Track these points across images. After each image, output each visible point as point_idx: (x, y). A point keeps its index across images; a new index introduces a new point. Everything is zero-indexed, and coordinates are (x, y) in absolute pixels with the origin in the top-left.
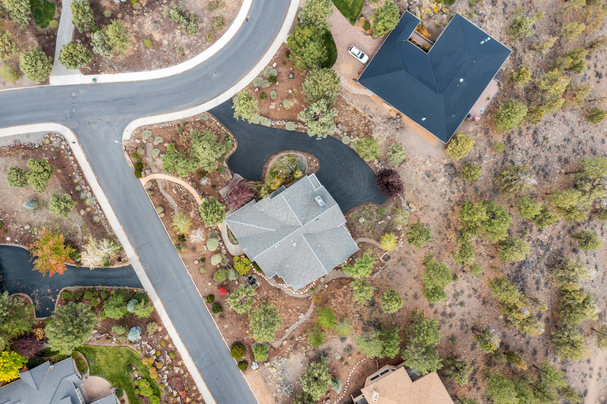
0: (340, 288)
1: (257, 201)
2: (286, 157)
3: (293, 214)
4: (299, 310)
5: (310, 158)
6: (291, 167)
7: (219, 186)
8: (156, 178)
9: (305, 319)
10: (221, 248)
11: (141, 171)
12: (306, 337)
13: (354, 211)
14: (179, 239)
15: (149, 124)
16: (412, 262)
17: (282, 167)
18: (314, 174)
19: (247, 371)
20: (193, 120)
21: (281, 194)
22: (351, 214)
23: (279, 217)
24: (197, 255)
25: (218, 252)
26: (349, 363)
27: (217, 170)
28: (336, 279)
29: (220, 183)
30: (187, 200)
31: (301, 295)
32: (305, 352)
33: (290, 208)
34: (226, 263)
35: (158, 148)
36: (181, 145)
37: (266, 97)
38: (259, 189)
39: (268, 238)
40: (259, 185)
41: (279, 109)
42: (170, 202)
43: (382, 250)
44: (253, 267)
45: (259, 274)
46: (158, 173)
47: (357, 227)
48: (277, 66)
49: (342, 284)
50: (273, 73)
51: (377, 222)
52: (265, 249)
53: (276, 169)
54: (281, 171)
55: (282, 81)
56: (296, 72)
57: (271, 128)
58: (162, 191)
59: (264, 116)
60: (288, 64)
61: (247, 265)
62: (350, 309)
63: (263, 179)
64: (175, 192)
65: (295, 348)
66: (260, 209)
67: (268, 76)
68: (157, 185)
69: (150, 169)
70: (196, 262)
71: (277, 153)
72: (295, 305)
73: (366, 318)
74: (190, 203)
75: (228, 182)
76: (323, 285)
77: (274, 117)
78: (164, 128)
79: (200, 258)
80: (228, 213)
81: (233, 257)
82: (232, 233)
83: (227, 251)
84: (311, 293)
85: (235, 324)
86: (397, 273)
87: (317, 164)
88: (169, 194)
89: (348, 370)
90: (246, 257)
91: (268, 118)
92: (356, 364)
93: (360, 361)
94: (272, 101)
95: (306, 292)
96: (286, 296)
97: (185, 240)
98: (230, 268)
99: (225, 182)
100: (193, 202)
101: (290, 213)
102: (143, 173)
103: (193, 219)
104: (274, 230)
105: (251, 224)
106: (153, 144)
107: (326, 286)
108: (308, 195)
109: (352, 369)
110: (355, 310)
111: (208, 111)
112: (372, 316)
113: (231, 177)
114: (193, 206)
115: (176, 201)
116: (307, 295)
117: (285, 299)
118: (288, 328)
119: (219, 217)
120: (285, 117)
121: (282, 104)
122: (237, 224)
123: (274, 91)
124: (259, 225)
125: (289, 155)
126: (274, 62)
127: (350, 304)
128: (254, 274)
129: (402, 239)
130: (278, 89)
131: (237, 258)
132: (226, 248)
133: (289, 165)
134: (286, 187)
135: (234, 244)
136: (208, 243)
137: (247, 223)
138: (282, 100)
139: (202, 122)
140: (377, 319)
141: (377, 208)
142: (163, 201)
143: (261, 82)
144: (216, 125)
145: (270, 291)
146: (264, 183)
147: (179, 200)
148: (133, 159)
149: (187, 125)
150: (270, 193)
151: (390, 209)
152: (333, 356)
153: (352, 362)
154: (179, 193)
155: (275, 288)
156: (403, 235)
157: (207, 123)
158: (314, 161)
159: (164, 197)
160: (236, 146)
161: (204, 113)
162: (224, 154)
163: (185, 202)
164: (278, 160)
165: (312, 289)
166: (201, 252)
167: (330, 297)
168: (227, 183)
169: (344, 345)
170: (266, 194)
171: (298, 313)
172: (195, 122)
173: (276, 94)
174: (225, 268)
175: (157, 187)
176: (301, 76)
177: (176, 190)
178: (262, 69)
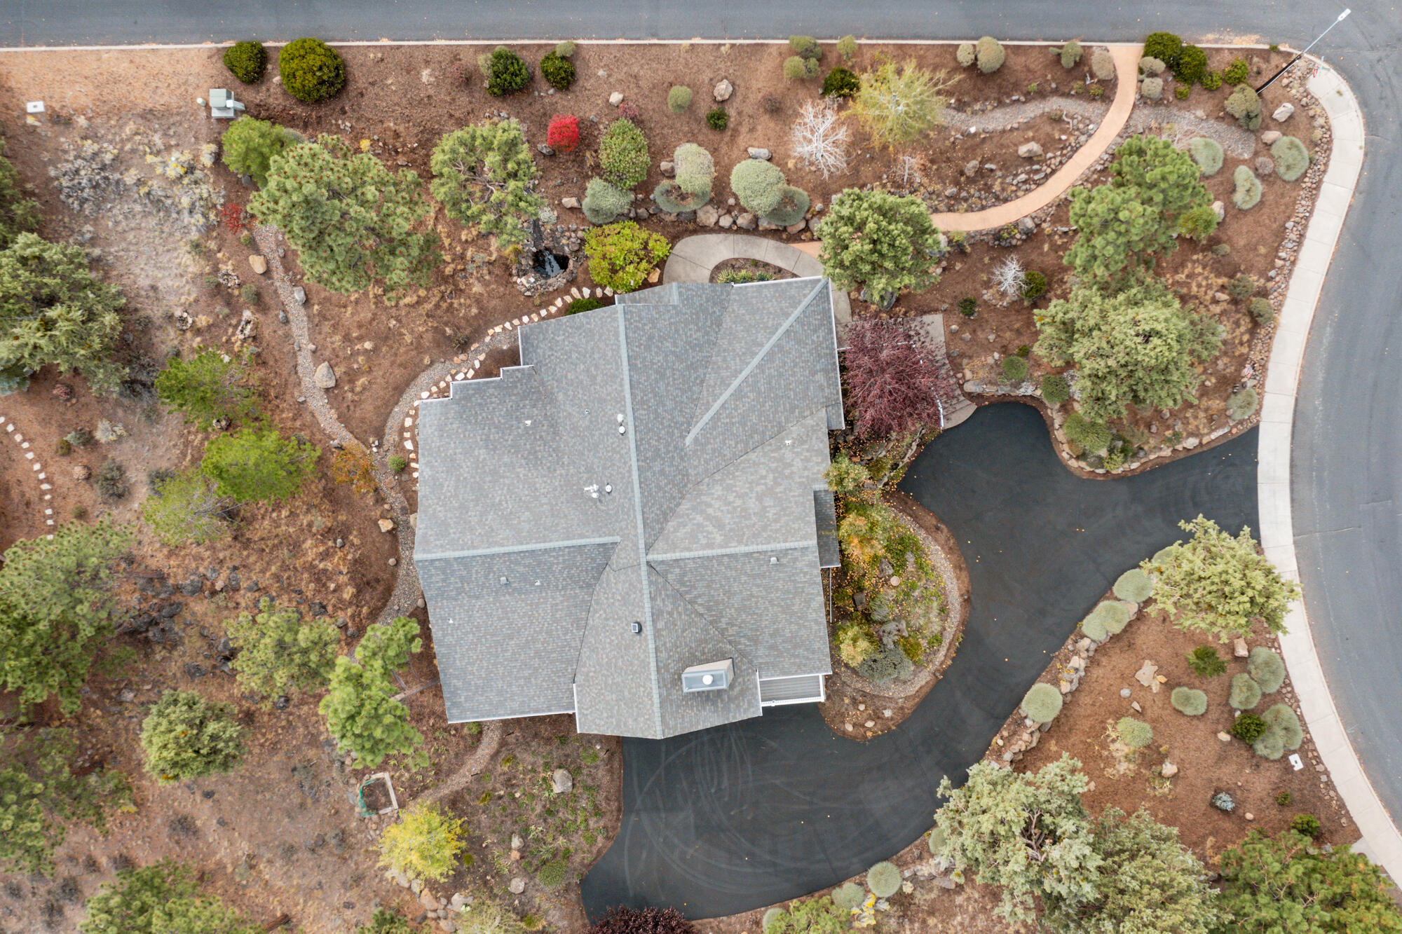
0: (353, 574)
1: (832, 434)
2: (936, 628)
3: (710, 546)
4: (352, 381)
5: (888, 713)
6: (891, 627)
7: (963, 324)
8: (1113, 108)
9: (306, 381)
10: (729, 212)
11: (1170, 67)
12: (238, 356)
13: (611, 771)
14: (843, 71)
15: (1324, 187)
16: (313, 879)
17: (907, 594)
18: (822, 699)
19: (220, 65)
20: (1254, 356)
21: (813, 542)
22: (602, 754)
23: (729, 489)
24: (748, 110)
25: (719, 193)
26: (64, 462)
27: (1025, 352)
28: (394, 576)
29: (967, 336)
30: (971, 181)
31: (400, 416)
32: (183, 320)
33: (743, 549)
34: (661, 201)
35: (1220, 172)
36: (1183, 265)
37: (1201, 671)
38: (874, 467)
39: (670, 404)
40: (887, 475)
41: (1125, 692)
42: (998, 113)
43: (414, 796)
44: (599, 292)
45: (559, 302)
46: (1127, 127)
47: (544, 750)
48: (1289, 768)
49: (363, 585)
50: (1271, 741)
51: (524, 834)
52: (632, 367)
53: (911, 568)
54: (895, 581)
55: (1221, 759)
56: (1227, 825)
57: (1071, 627)
58: (1055, 104)
59: (1130, 624)
60: (1273, 813)
61: (614, 271)
62: (258, 567)
63: (901, 500)
64: (1023, 150)
65: (218, 291)
66: (796, 430)
67: (1267, 717)
68: (1086, 95)
69: (1158, 102)
70: (723, 89)
71: (967, 601)
72: (378, 373)
73: (199, 607)
74: (957, 183)
75: (957, 368)
76: (397, 513)
77: (1104, 660)
78: (1281, 234)
79: (732, 111)
80: (845, 305)
81: (674, 239)
82: (762, 279)
83: (703, 229)
84: (391, 458)
85: (417, 114)
86: (302, 806)
87: (849, 728)
88: (1029, 126)
89: (40, 443)
90: (646, 284)
91: (1115, 638)
92: (48, 480)
93: (50, 504)
94: (1169, 686)
95: (402, 439)
96: (427, 361)
97: (826, 91)
98: (635, 204)
99: (962, 355)
100: (955, 197)
101: (719, 539)
102: (1159, 65)
103: (890, 163)
104: (689, 440)
105: (759, 366)
106: (1244, 162)
107: (386, 525)
108: (755, 641)
109: (39, 458)
110: (244, 585)
111: (1254, 432)
112: (193, 631)
113: (969, 387)
114: (939, 187)
115: (991, 135)
116: (391, 437)
117: (418, 347)
118: (307, 303)
119: (847, 257)
120: (1085, 699)
121: (1139, 715)
122: (787, 315)
123: (1202, 710)
124: (738, 395)
125: (937, 639)
126: (1308, 765)
127: (277, 577)
128: (572, 282)
129: (416, 889)
130: (1202, 728)
131: (659, 246)
132: (718, 229)
133: (903, 625)
134: (825, 572)
135: (718, 268)
136: (774, 172)
137: (770, 356)
138: (1154, 722)
139: (1229, 384)
140: (174, 646)
141: (577, 859)
142: (1016, 86)
143: (1262, 683)
144: (1191, 435)
145: (474, 311)
146: (886, 495)
147: (987, 149)
148: (1227, 57)
149: (1245, 323)
150: (837, 499)
151: (545, 906)
152: (120, 412)
153: (65, 473)
154: (1011, 164)
155: (478, 333)
156: (427, 900)
157: (1216, 404)
158: (870, 724)
159: (1029, 97)
160: (1073, 463)
161: (1258, 412)
162: (1066, 408)
163: (971, 166)
164: (942, 593)
165: (404, 468)
166: (752, 130)
167: (342, 517)
168: (955, 363)
169: (137, 475)
170: (840, 481)
171: (340, 370)
172: (1242, 361)
173: (1189, 711)
174: (644, 187)
175: (1079, 96)
176: (1205, 837)
177: (1030, 159)
178: (1305, 708)
